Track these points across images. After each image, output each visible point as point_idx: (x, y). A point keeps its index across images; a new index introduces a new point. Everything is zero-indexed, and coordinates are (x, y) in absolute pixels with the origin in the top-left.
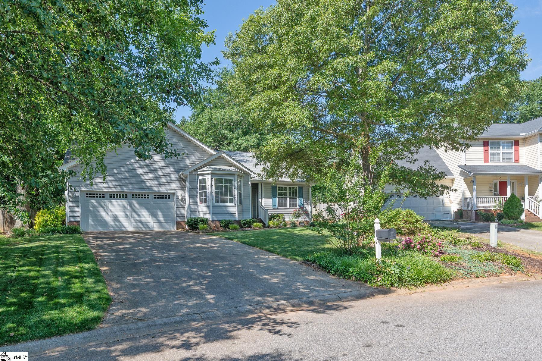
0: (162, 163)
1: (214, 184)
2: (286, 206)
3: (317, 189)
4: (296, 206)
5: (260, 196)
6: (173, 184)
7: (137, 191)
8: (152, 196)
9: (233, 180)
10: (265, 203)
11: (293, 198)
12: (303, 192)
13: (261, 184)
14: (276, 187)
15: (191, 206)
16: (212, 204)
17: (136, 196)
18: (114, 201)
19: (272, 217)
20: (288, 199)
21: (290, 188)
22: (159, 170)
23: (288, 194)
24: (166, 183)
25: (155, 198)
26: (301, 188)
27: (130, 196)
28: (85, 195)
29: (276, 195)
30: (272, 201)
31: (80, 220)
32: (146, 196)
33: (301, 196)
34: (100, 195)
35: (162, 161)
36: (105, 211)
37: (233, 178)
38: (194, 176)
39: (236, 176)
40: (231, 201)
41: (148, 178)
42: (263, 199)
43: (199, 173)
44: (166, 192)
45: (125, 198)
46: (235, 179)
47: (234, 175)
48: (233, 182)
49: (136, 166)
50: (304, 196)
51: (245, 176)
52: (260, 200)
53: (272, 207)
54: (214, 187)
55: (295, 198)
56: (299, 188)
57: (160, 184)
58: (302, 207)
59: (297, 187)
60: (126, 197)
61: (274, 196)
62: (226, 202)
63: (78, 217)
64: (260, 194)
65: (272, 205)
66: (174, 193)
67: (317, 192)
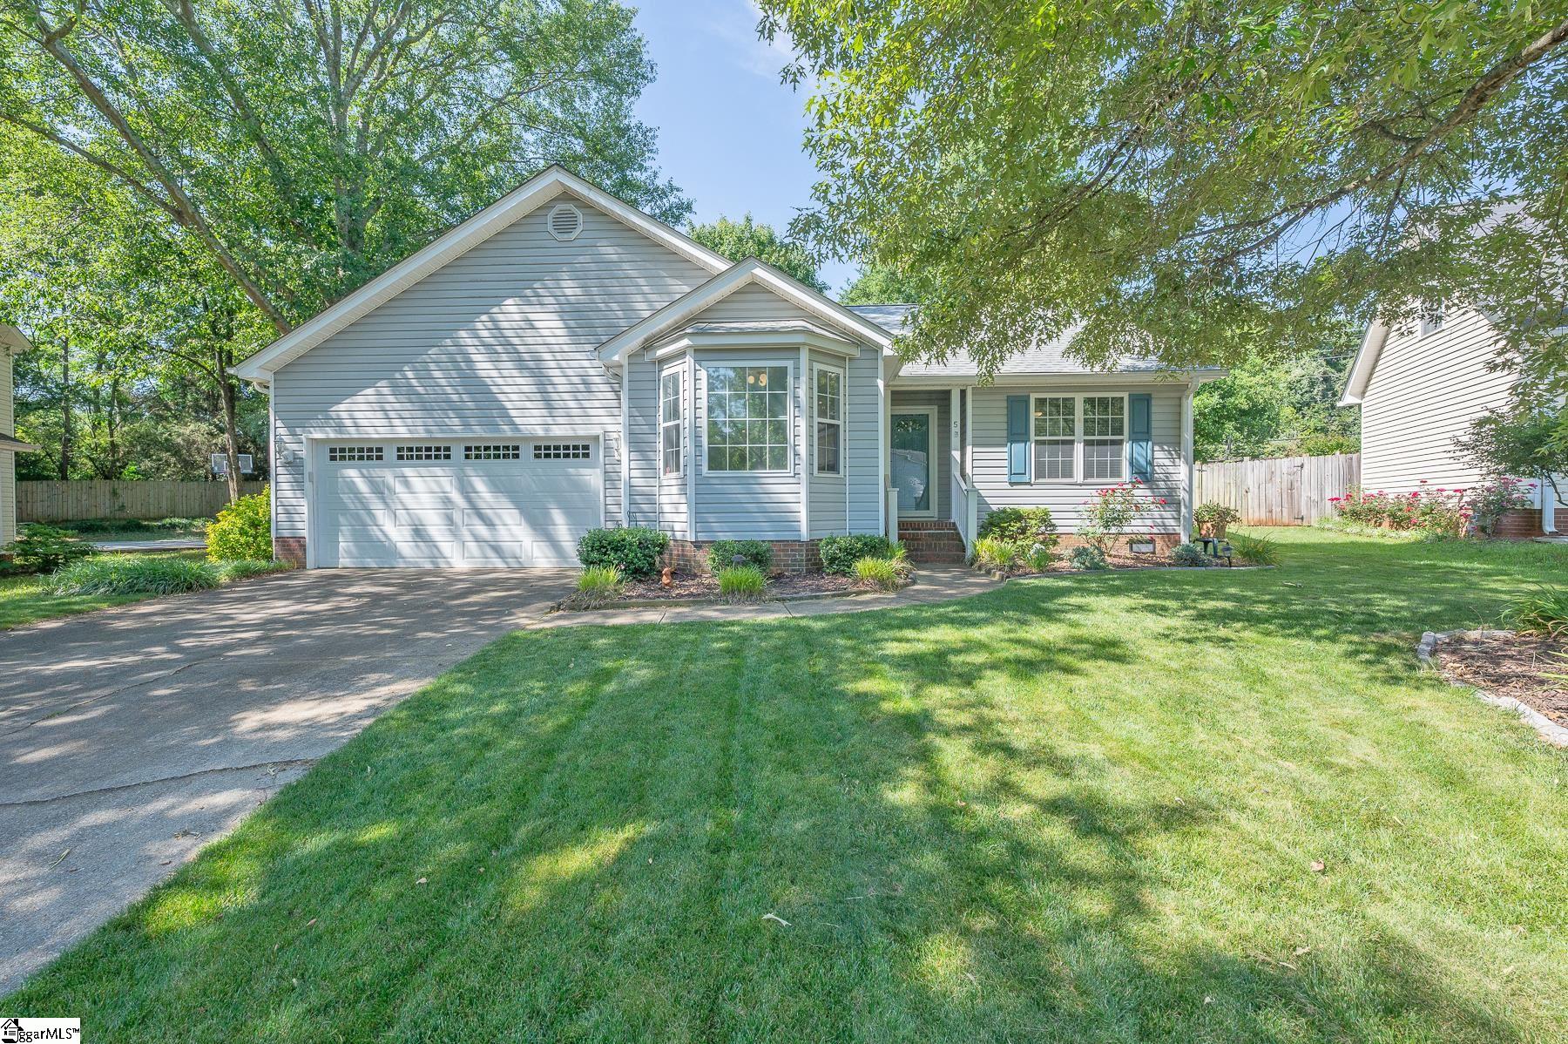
0: (559, 332)
1: (703, 393)
2: (1068, 472)
3: (1229, 418)
4: (1116, 472)
5: (955, 440)
6: (597, 404)
7: (479, 432)
8: (527, 452)
9: (790, 372)
10: (976, 463)
11: (1104, 443)
12: (1154, 417)
13: (963, 393)
14: (1026, 400)
15: (635, 482)
16: (698, 474)
17: (475, 452)
18: (408, 471)
19: (995, 523)
20: (1079, 448)
21: (1090, 401)
22: (547, 356)
23: (1079, 427)
24: (572, 404)
25: (538, 456)
26: (1142, 401)
27: (458, 452)
28: (328, 454)
29: (1027, 432)
30: (1006, 456)
31: (305, 533)
32: (509, 451)
33: (1142, 433)
34: (369, 453)
35: (560, 324)
36: (385, 503)
37: (789, 364)
38: (650, 368)
39: (804, 356)
40: (779, 461)
41: (513, 389)
42: (969, 449)
43: (660, 353)
44: (571, 433)
45: (442, 461)
46: (797, 368)
47: (794, 349)
48: (790, 380)
49: (471, 350)
50: (1154, 432)
51: (856, 353)
52: (956, 454)
53: (1006, 478)
54: (704, 403)
55: (1113, 443)
56: (1134, 399)
57: (549, 406)
58: (1144, 475)
59: (1126, 396)
60: (448, 457)
61: (1016, 433)
62: (760, 464)
63: (300, 525)
64: (955, 429)
65: (1006, 471)
66: (597, 438)
67: (1229, 426)
